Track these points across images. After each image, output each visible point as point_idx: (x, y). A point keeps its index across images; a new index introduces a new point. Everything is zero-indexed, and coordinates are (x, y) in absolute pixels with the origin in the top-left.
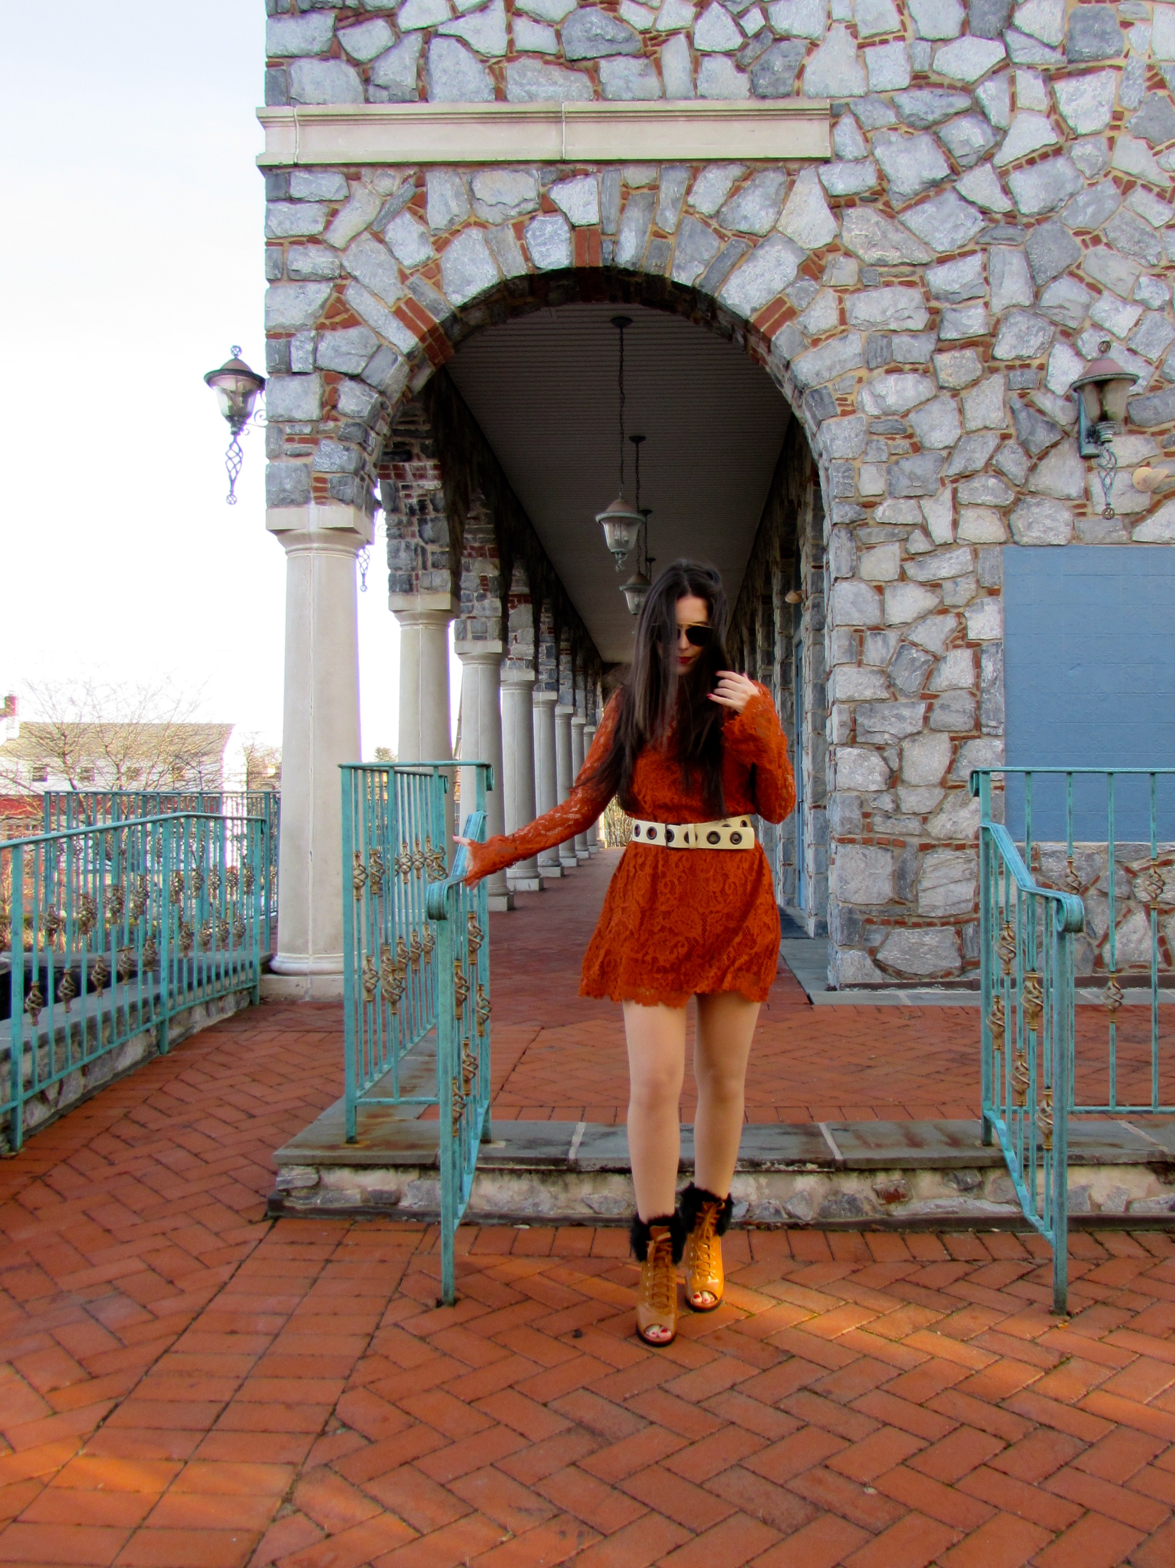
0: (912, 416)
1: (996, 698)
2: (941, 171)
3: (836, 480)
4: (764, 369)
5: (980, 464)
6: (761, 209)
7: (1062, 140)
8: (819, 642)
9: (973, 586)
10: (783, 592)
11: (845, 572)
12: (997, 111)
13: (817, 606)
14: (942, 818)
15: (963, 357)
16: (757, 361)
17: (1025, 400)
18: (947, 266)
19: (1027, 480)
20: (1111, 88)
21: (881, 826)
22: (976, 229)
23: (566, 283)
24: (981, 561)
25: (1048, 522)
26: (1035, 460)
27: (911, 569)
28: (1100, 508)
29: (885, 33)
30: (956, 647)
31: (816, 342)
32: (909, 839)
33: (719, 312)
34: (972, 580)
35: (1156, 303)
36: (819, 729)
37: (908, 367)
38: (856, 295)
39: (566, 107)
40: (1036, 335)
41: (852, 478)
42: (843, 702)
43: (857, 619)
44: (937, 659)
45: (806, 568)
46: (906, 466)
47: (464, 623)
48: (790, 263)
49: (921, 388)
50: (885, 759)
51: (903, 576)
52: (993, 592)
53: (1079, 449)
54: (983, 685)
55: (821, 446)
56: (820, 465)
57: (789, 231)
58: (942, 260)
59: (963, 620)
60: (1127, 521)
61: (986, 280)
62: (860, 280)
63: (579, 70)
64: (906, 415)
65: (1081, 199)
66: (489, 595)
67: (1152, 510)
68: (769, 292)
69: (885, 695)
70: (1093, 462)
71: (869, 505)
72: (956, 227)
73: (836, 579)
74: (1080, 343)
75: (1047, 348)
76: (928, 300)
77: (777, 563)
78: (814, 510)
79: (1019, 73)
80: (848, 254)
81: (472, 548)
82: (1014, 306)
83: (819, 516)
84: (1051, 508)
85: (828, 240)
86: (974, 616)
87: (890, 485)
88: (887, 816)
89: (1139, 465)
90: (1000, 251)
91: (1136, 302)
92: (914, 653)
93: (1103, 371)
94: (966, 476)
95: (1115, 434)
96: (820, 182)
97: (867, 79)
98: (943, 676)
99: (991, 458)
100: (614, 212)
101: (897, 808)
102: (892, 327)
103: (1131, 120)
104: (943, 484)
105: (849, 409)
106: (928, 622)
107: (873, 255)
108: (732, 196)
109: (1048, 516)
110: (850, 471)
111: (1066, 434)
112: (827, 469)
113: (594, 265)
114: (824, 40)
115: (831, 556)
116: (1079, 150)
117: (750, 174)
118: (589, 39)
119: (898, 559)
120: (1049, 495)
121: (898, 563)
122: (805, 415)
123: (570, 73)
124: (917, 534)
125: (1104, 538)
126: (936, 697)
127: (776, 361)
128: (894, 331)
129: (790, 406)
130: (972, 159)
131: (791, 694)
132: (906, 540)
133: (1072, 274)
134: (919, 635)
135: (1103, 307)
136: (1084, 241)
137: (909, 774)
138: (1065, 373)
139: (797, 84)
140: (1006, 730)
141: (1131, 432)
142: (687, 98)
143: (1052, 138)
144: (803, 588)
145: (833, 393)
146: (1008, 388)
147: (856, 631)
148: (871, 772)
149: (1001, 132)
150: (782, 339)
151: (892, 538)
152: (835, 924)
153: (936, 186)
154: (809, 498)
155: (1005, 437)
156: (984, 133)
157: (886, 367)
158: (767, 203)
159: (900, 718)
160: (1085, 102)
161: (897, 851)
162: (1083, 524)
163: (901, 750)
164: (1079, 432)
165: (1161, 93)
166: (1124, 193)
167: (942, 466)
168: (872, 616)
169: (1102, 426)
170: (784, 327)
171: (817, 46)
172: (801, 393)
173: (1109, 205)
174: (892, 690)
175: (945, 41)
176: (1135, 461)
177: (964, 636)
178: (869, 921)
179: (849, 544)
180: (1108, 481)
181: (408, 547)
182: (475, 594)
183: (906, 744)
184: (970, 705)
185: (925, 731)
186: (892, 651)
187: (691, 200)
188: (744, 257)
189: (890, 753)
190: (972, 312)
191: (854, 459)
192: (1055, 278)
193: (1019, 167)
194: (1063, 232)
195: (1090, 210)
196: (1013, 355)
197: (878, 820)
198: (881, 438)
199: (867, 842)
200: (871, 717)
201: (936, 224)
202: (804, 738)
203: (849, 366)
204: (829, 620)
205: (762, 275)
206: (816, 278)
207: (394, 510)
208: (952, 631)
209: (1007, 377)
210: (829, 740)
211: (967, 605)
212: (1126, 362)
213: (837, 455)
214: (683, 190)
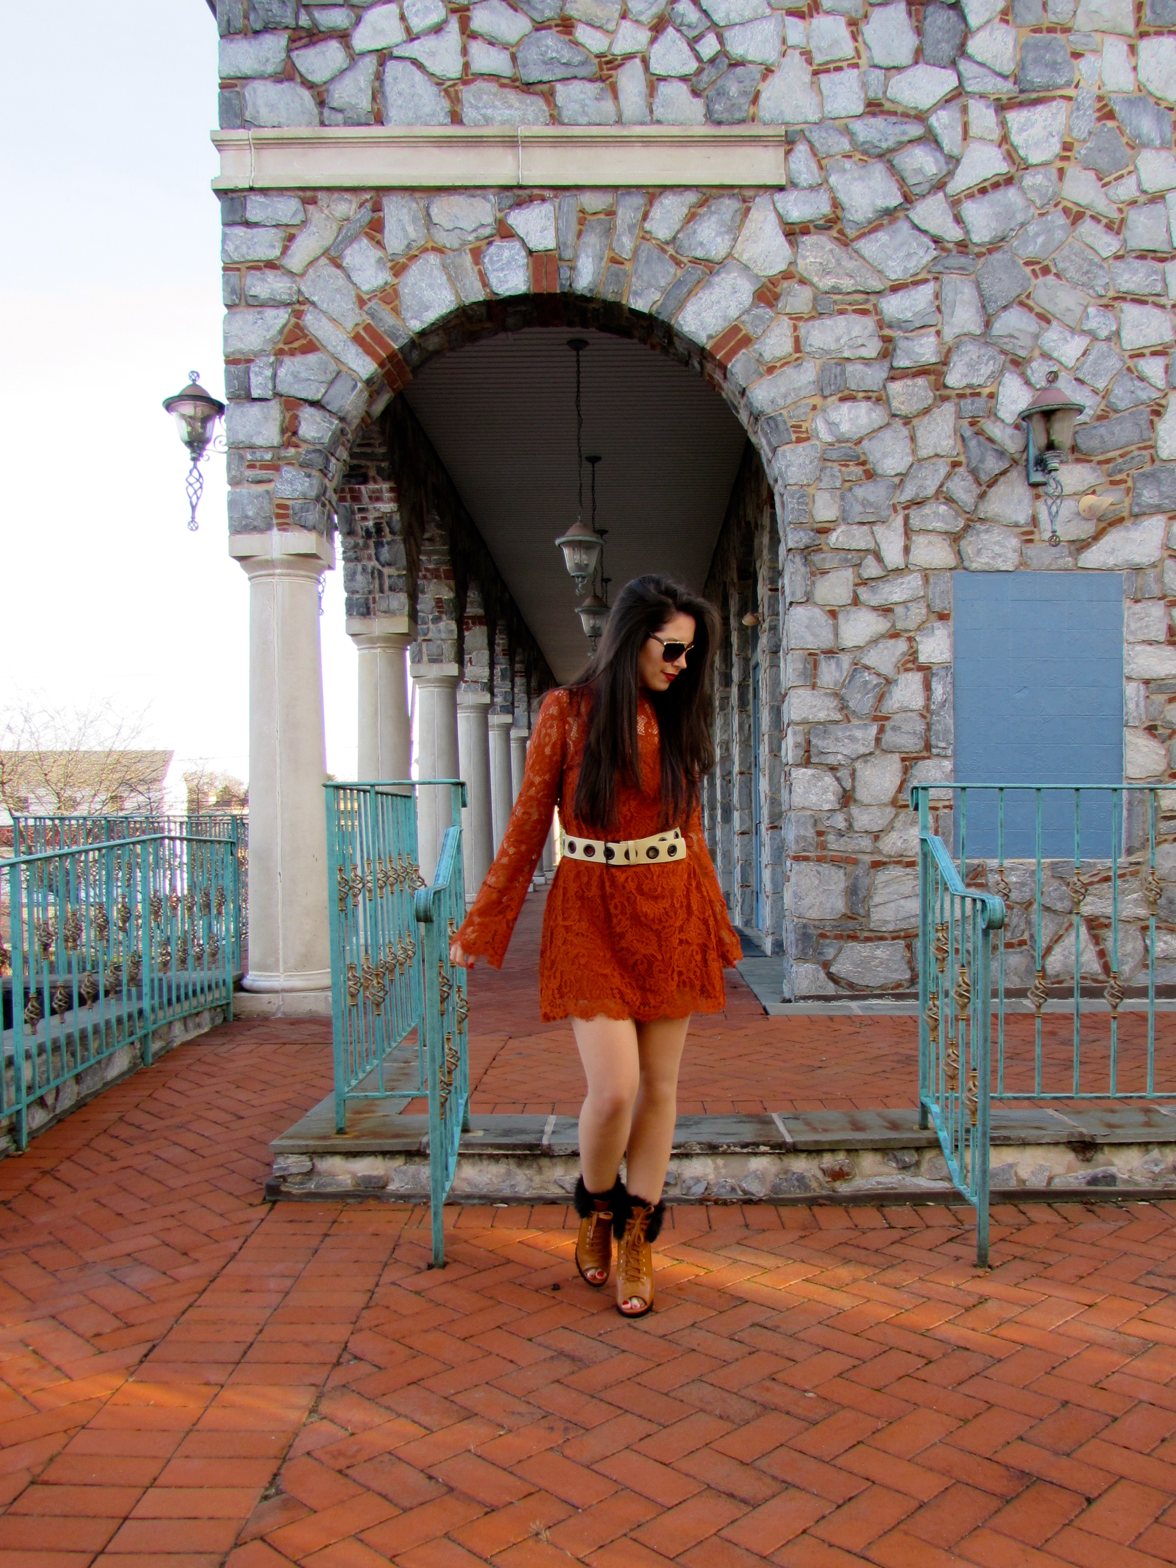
0: (865, 443)
1: (946, 720)
2: (895, 200)
3: (790, 506)
4: (720, 395)
5: (931, 491)
6: (716, 236)
7: (1013, 170)
8: (775, 665)
9: (924, 611)
10: (741, 615)
11: (799, 597)
12: (950, 140)
13: (774, 628)
14: (894, 835)
15: (915, 385)
16: (713, 388)
17: (975, 428)
18: (900, 294)
19: (976, 507)
20: (1062, 118)
21: (834, 844)
22: (928, 258)
23: (524, 308)
24: (931, 587)
25: (997, 549)
26: (984, 488)
27: (864, 594)
28: (1047, 535)
29: (840, 60)
30: (906, 670)
31: (771, 370)
32: (860, 857)
33: (675, 338)
34: (922, 604)
35: (1103, 334)
36: (775, 752)
37: (861, 395)
38: (811, 323)
39: (522, 131)
40: (986, 364)
41: (807, 505)
42: (798, 724)
43: (812, 643)
44: (889, 682)
45: (763, 591)
46: (859, 492)
47: (420, 646)
48: (746, 291)
49: (874, 416)
50: (838, 779)
51: (856, 601)
52: (943, 617)
53: (1028, 476)
54: (933, 707)
55: (776, 472)
56: (776, 491)
57: (745, 258)
58: (895, 288)
59: (914, 644)
60: (1072, 548)
61: (938, 308)
62: (814, 308)
63: (535, 94)
64: (859, 442)
65: (1032, 229)
66: (444, 617)
67: (1097, 537)
68: (725, 318)
69: (838, 717)
70: (1041, 490)
71: (823, 531)
72: (909, 255)
73: (791, 603)
74: (1029, 372)
75: (997, 377)
76: (881, 328)
77: (734, 585)
78: (771, 532)
79: (971, 102)
80: (803, 282)
81: (427, 570)
82: (965, 335)
83: (775, 540)
84: (999, 535)
85: (783, 267)
86: (925, 640)
87: (844, 511)
88: (840, 834)
89: (1085, 493)
90: (952, 280)
91: (1084, 332)
92: (866, 676)
93: (1051, 401)
94: (918, 503)
95: (1061, 462)
96: (775, 209)
97: (822, 105)
98: (894, 699)
99: (941, 486)
100: (571, 238)
101: (850, 827)
102: (846, 355)
103: (1081, 151)
104: (895, 511)
105: (804, 435)
106: (880, 645)
107: (827, 283)
108: (689, 222)
109: (996, 543)
110: (805, 497)
111: (1015, 462)
112: (782, 495)
113: (552, 291)
114: (779, 66)
115: (786, 581)
116: (1029, 180)
117: (707, 200)
118: (545, 63)
119: (851, 584)
120: (997, 522)
121: (851, 588)
122: (761, 441)
123: (526, 96)
124: (870, 560)
125: (1050, 564)
126: (887, 718)
127: (732, 388)
128: (848, 359)
129: (746, 432)
130: (925, 188)
131: (749, 716)
132: (859, 565)
133: (1022, 304)
134: (871, 659)
135: (1052, 337)
136: (1033, 271)
137: (862, 794)
138: (1014, 402)
139: (752, 110)
140: (955, 751)
141: (1078, 461)
142: (643, 123)
143: (1003, 168)
144: (760, 610)
145: (787, 420)
146: (959, 416)
147: (810, 654)
148: (825, 791)
149: (954, 161)
150: (738, 366)
151: (845, 563)
152: (789, 938)
153: (890, 214)
154: (766, 521)
155: (955, 465)
156: (936, 162)
157: (840, 395)
158: (723, 229)
159: (852, 739)
160: (1036, 132)
161: (850, 868)
162: (1031, 551)
163: (854, 770)
164: (1027, 460)
165: (1110, 124)
166: (1073, 223)
167: (894, 493)
168: (825, 640)
169: (1049, 454)
170: (739, 356)
171: (772, 71)
172: (756, 419)
173: (1059, 235)
174: (845, 712)
175: (898, 69)
176: (1081, 489)
177: (915, 659)
178: (823, 936)
179: (803, 570)
180: (1054, 509)
181: (364, 570)
182: (431, 617)
183: (858, 765)
184: (920, 727)
185: (877, 752)
186: (845, 674)
187: (647, 226)
188: (700, 284)
189: (843, 773)
190: (924, 340)
191: (809, 485)
192: (1005, 308)
193: (971, 196)
194: (1014, 262)
195: (1040, 240)
196: (964, 383)
197: (831, 838)
198: (835, 465)
199: (820, 860)
200: (824, 738)
201: (889, 252)
202: (761, 759)
203: (803, 393)
204: (784, 643)
205: (718, 302)
206: (770, 305)
207: (349, 533)
208: (904, 654)
209: (957, 404)
210: (784, 761)
211: (918, 629)
212: (1074, 391)
213: (791, 482)
214: (640, 216)
